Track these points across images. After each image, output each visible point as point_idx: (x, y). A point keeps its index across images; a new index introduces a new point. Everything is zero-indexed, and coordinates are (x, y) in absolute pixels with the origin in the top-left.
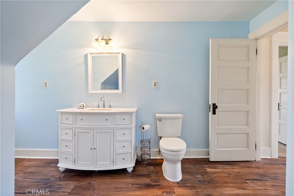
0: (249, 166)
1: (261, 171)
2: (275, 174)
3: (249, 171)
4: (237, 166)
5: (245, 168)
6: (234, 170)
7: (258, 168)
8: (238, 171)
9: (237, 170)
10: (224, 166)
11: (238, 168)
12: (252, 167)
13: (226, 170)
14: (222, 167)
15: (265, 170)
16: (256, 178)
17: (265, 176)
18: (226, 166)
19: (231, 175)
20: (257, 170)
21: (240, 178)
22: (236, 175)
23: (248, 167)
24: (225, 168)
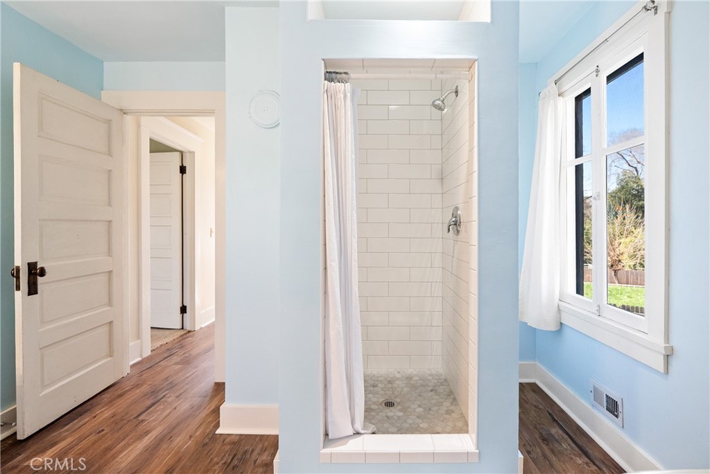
0: (119, 392)
1: (145, 388)
2: (167, 379)
3: (128, 401)
4: (100, 406)
5: (119, 400)
6: (101, 419)
7: (137, 386)
8: (110, 413)
9: (107, 414)
10: (71, 424)
11: (105, 410)
12: (127, 391)
13: (84, 430)
14: (67, 431)
15: (150, 383)
16: (149, 403)
17: (158, 392)
18: (76, 421)
19: (103, 430)
20: (138, 391)
21: (125, 421)
22: (113, 422)
23: (121, 396)
24: (77, 427)
